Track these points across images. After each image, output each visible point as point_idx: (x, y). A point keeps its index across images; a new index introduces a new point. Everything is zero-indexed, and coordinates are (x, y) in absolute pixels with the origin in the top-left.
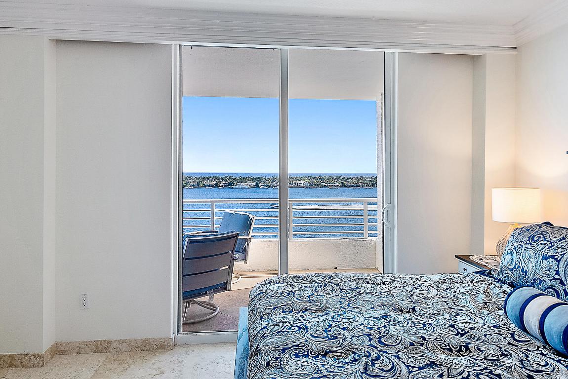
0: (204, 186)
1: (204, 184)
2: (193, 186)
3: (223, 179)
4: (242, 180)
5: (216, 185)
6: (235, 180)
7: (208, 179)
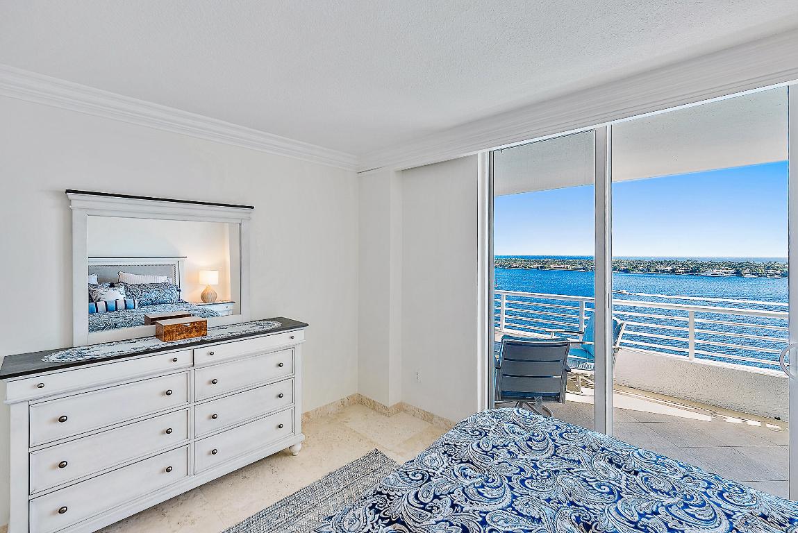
0: (656, 271)
1: (657, 270)
2: (642, 271)
3: (683, 265)
4: (713, 265)
5: (673, 271)
6: (703, 265)
7: (662, 264)
